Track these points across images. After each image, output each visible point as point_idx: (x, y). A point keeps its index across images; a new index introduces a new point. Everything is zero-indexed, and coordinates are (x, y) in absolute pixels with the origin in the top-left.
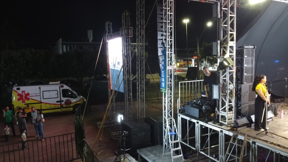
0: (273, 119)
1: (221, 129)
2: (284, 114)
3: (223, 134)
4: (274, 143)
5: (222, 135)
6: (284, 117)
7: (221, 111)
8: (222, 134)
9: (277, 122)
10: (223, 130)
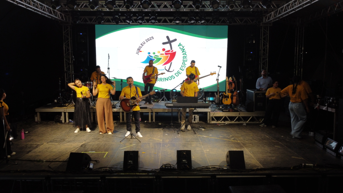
0: (14, 142)
2: (25, 133)
4: (19, 170)
6: (25, 137)
9: (18, 145)
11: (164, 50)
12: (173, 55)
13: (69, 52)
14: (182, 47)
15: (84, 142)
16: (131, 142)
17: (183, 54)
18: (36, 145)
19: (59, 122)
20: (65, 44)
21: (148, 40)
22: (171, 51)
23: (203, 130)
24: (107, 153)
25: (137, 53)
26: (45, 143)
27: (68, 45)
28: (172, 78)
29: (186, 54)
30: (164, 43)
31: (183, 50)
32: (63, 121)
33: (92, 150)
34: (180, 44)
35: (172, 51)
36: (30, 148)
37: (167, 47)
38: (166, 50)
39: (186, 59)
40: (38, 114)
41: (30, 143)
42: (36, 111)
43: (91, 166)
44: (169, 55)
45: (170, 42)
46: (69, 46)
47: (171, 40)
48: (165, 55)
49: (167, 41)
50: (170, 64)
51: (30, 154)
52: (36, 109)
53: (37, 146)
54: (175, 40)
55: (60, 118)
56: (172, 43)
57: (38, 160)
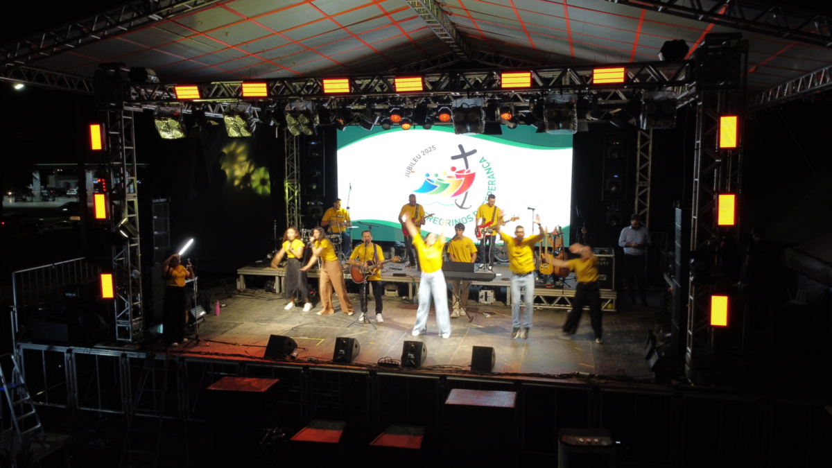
0: (206, 319)
1: (122, 352)
2: (221, 307)
3: (128, 360)
4: (210, 352)
5: (126, 362)
6: (220, 313)
7: (118, 319)
8: (126, 360)
9: (211, 322)
10: (126, 352)
11: (453, 169)
12: (470, 178)
13: (294, 174)
14: (486, 165)
15: (298, 324)
16: (362, 328)
17: (489, 177)
18: (233, 325)
19: (271, 291)
20: (288, 160)
21: (426, 152)
22: (466, 171)
23: (488, 316)
24: (323, 340)
25: (407, 175)
26: (245, 323)
27: (293, 161)
28: (468, 220)
29: (493, 178)
30: (454, 158)
31: (489, 170)
32: (277, 291)
33: (304, 336)
34: (483, 158)
35: (469, 171)
36: (226, 327)
37: (460, 164)
38: (457, 170)
39: (493, 186)
40: (242, 277)
41: (226, 321)
42: (239, 273)
43: (295, 354)
44: (463, 179)
45: (464, 155)
46: (294, 163)
47: (466, 151)
48: (455, 179)
49: (459, 153)
50: (463, 194)
51: (225, 335)
52: (238, 270)
53: (236, 325)
54: (474, 151)
55: (273, 285)
56: (468, 158)
57: (234, 342)
